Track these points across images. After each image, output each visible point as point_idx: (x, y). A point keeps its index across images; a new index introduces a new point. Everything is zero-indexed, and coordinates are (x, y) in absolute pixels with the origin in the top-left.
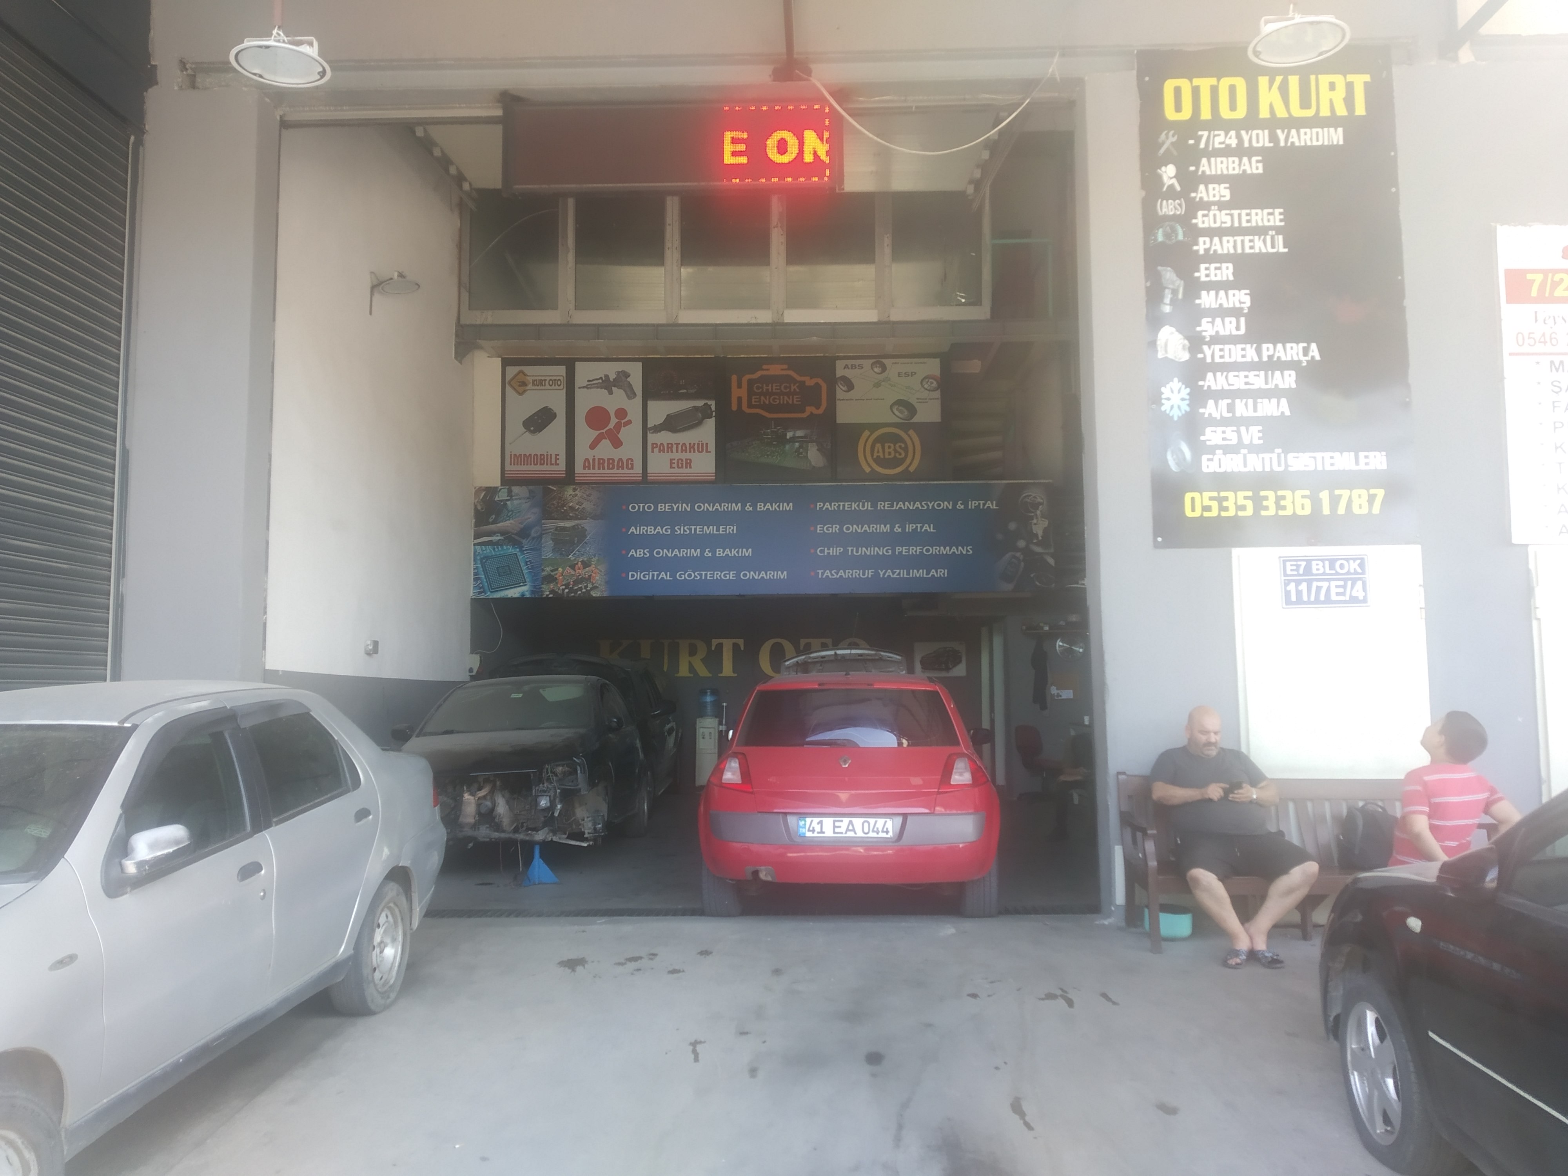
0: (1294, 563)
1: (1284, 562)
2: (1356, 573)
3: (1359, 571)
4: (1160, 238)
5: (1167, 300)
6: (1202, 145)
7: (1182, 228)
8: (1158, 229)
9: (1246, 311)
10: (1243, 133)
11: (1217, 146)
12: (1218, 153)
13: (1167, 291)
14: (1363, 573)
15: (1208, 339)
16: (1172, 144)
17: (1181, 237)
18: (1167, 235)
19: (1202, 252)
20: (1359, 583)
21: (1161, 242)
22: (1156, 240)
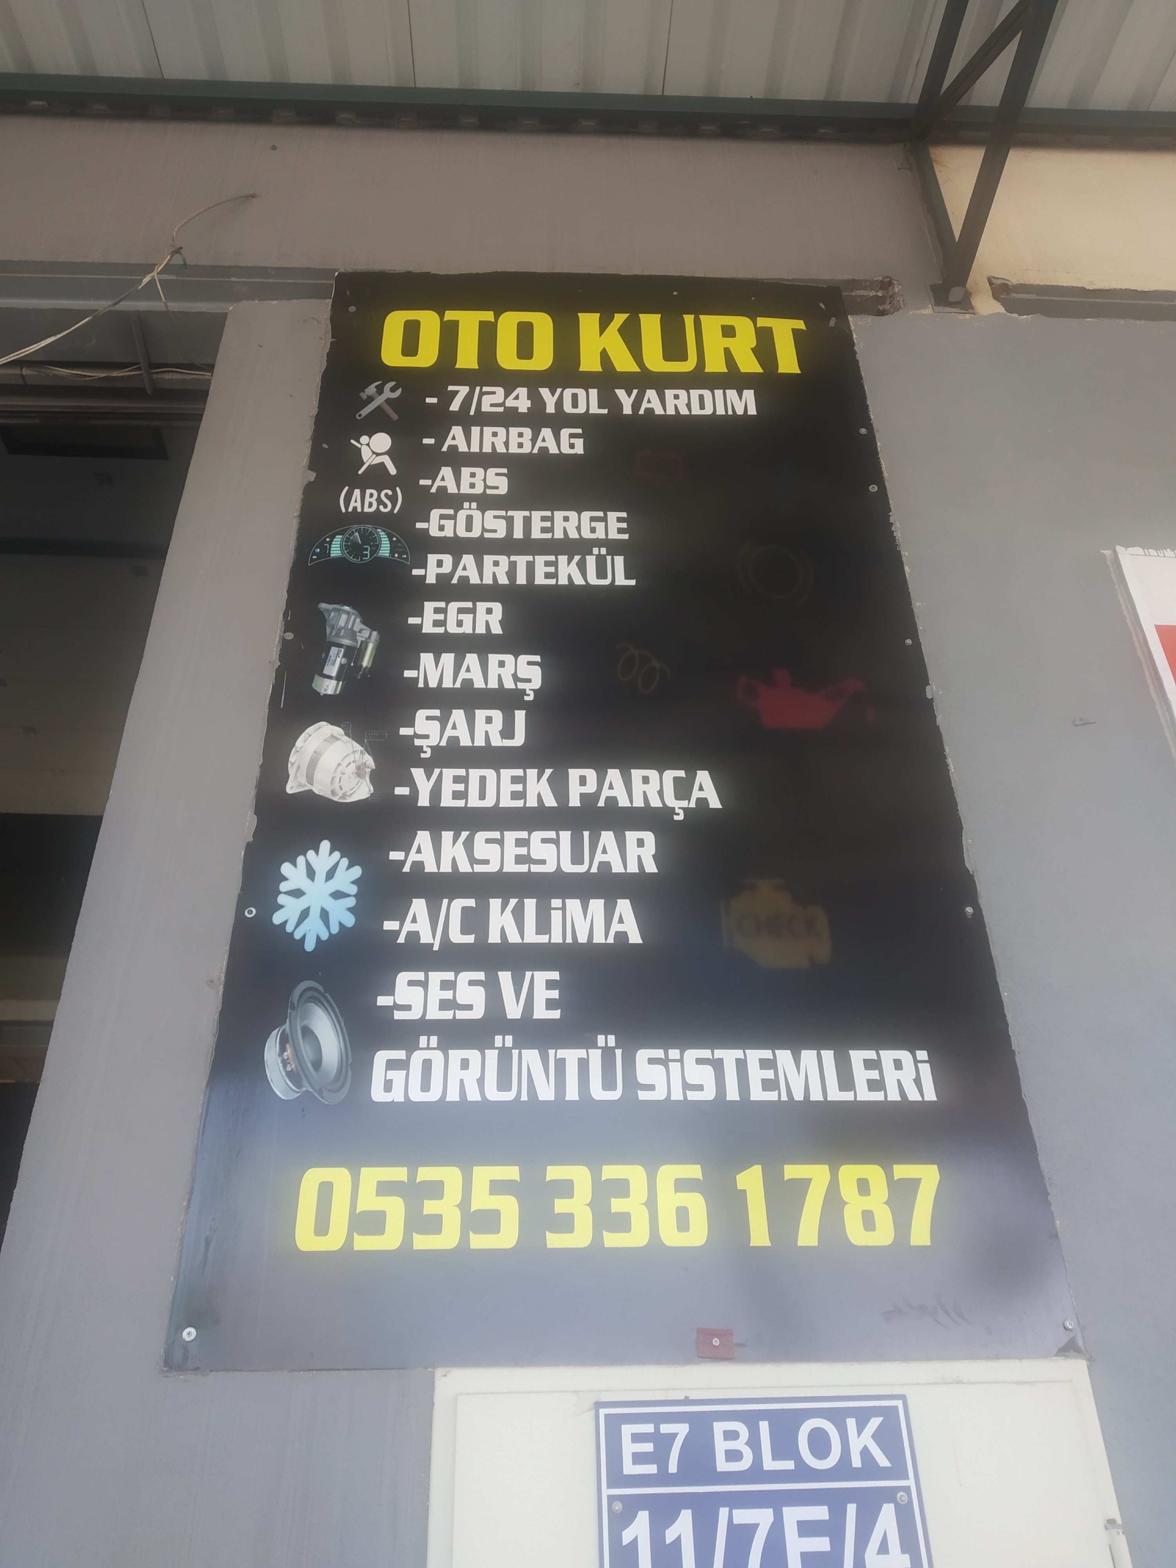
0: (649, 1428)
1: (614, 1424)
2: (870, 1468)
3: (883, 1461)
4: (336, 550)
5: (332, 670)
6: (455, 406)
7: (390, 537)
8: (332, 538)
9: (530, 697)
10: (545, 392)
11: (486, 408)
12: (485, 420)
13: (334, 650)
14: (898, 1470)
15: (427, 755)
16: (388, 401)
17: (385, 550)
18: (351, 547)
19: (431, 579)
20: (888, 1512)
21: (336, 559)
22: (325, 551)
